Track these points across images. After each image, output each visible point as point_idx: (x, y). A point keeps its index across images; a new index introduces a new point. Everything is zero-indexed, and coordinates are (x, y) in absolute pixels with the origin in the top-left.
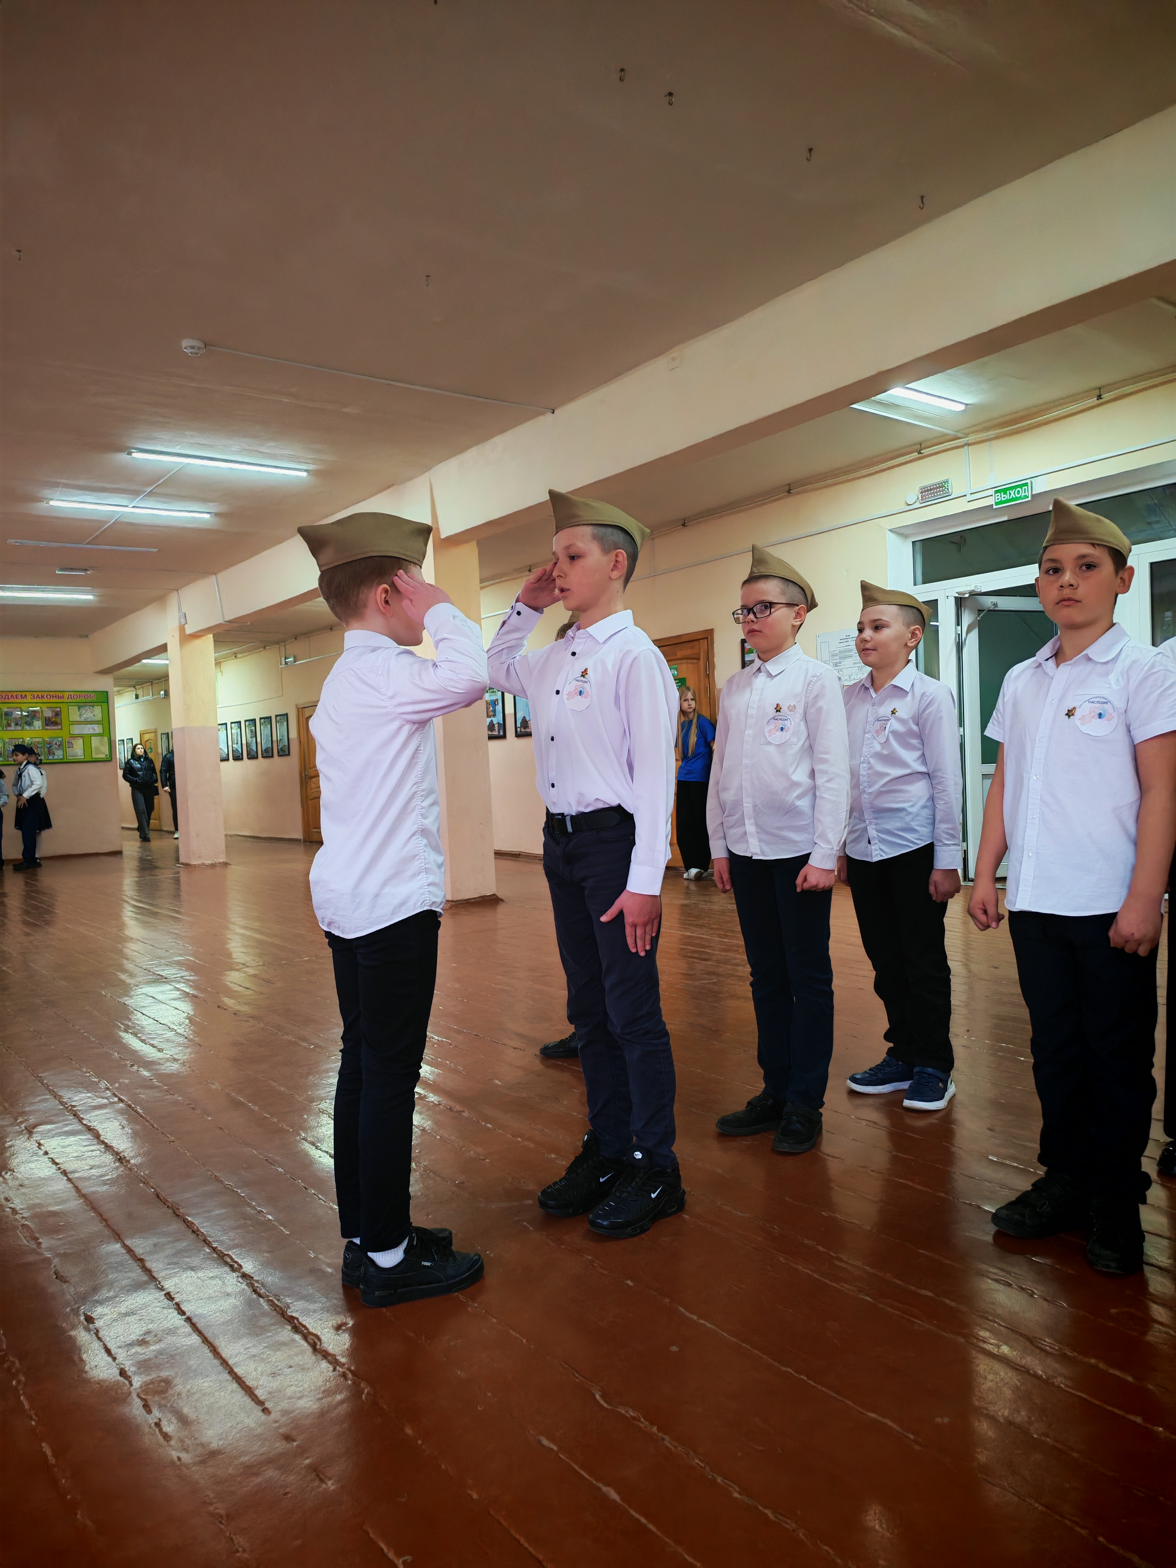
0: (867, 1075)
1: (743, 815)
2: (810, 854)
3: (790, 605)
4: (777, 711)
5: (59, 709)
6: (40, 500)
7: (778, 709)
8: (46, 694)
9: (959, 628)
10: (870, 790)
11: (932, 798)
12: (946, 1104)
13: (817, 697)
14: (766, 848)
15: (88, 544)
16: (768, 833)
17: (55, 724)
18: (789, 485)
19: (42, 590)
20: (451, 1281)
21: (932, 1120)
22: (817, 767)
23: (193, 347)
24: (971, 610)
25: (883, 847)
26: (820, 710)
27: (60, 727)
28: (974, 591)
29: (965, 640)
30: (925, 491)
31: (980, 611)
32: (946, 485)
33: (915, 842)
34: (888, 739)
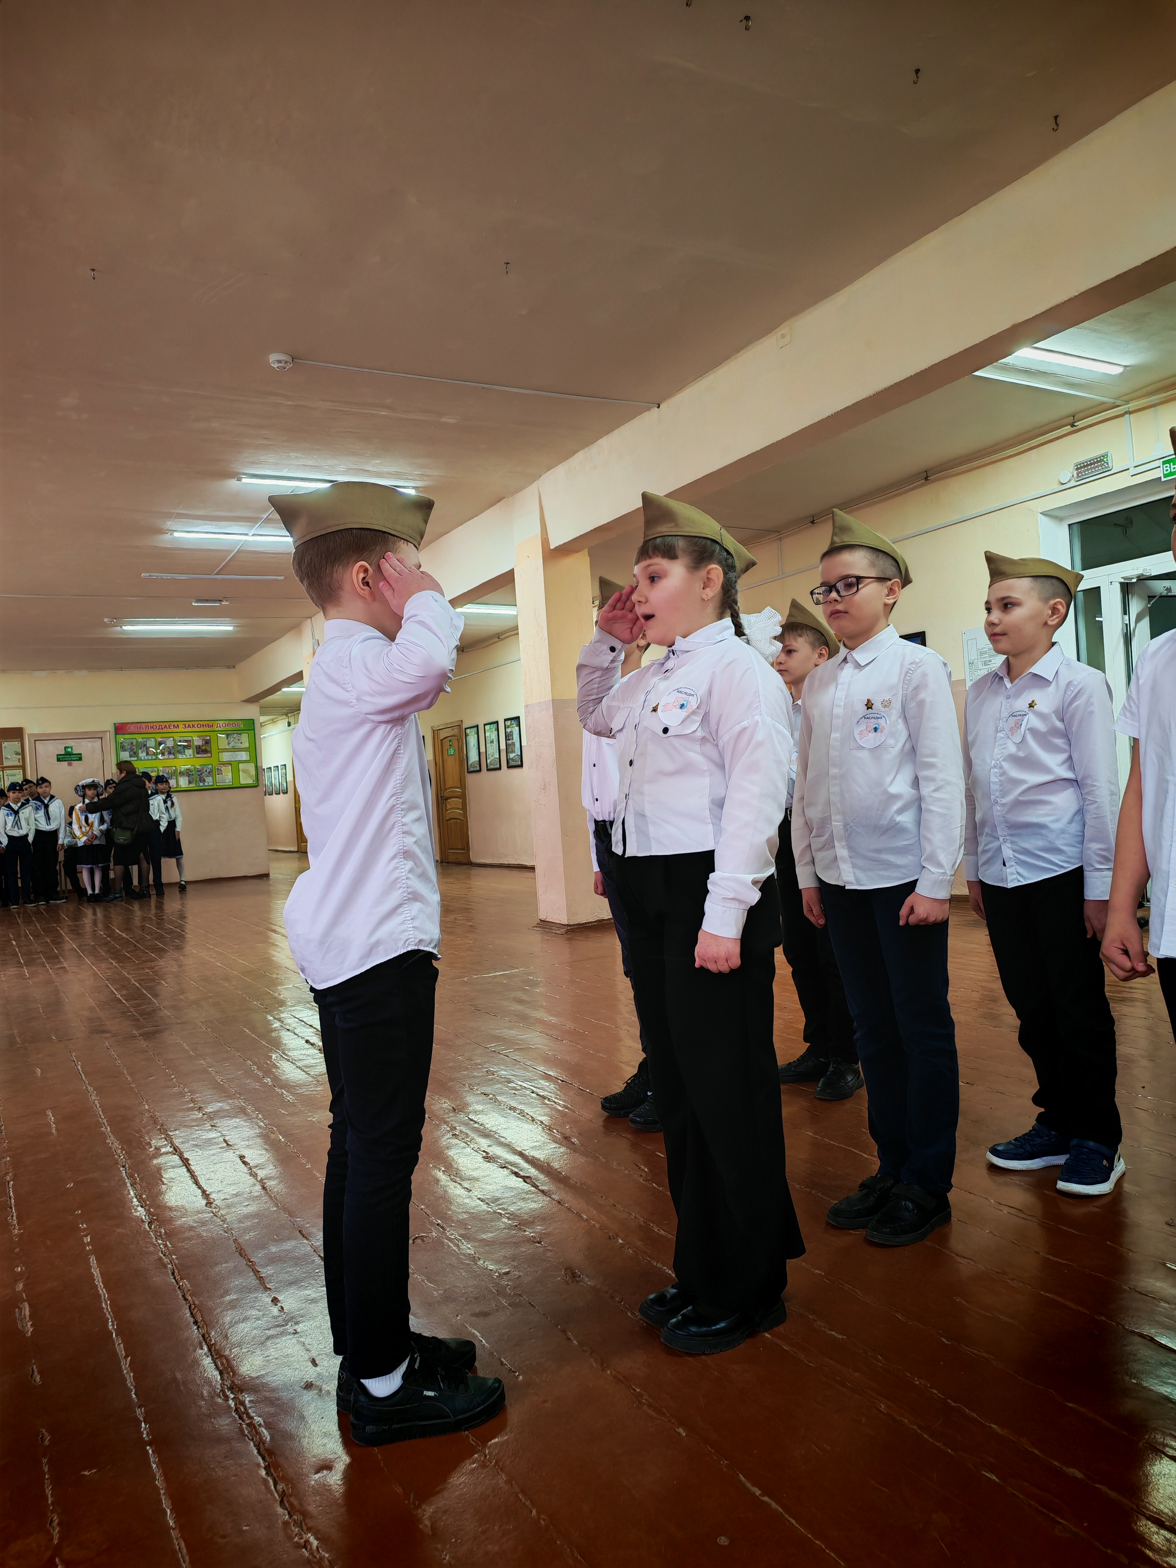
0: (1012, 1147)
1: (832, 836)
2: (917, 880)
3: (881, 579)
4: (868, 708)
5: (208, 738)
6: (162, 531)
7: (869, 705)
8: (196, 723)
9: (1127, 617)
10: (1004, 801)
11: (1081, 812)
12: (1112, 1186)
13: (917, 688)
14: (861, 875)
15: (215, 575)
16: (864, 857)
17: (205, 751)
18: (926, 471)
19: (183, 622)
20: (460, 1417)
21: (1092, 1208)
22: (923, 774)
23: (279, 362)
24: (1140, 596)
25: (1021, 870)
26: (921, 704)
27: (210, 755)
28: (1143, 575)
29: (1134, 630)
30: (1081, 468)
31: (1151, 597)
32: (1105, 460)
33: (1061, 866)
34: (1024, 737)
